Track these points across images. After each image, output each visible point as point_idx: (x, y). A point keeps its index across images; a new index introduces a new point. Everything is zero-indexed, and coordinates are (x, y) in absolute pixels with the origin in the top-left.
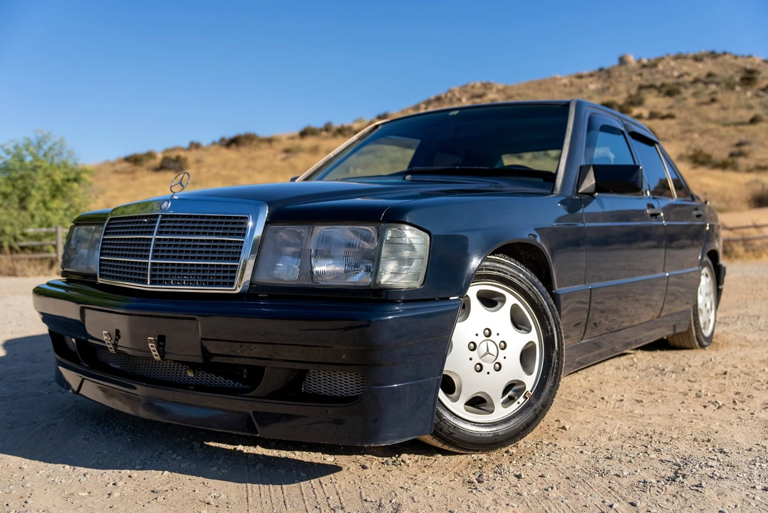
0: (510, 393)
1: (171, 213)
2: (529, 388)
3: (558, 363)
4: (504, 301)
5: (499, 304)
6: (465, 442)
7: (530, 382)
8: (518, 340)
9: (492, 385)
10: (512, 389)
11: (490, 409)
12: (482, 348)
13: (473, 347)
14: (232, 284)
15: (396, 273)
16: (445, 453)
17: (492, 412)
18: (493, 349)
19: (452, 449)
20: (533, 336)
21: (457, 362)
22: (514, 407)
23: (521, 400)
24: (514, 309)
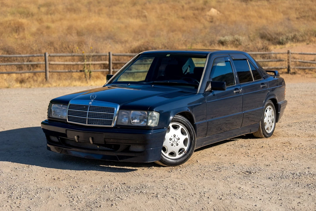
0: (181, 151)
1: (92, 105)
2: (186, 150)
3: (194, 144)
4: (179, 127)
5: (178, 128)
6: (168, 163)
7: (186, 148)
8: (183, 138)
9: (176, 149)
10: (181, 150)
11: (175, 155)
12: (173, 140)
13: (171, 139)
14: (111, 125)
15: (152, 123)
16: (163, 166)
17: (175, 156)
18: (176, 140)
19: (165, 165)
20: (187, 136)
21: (167, 143)
22: (182, 155)
23: (184, 153)
24: (182, 129)
